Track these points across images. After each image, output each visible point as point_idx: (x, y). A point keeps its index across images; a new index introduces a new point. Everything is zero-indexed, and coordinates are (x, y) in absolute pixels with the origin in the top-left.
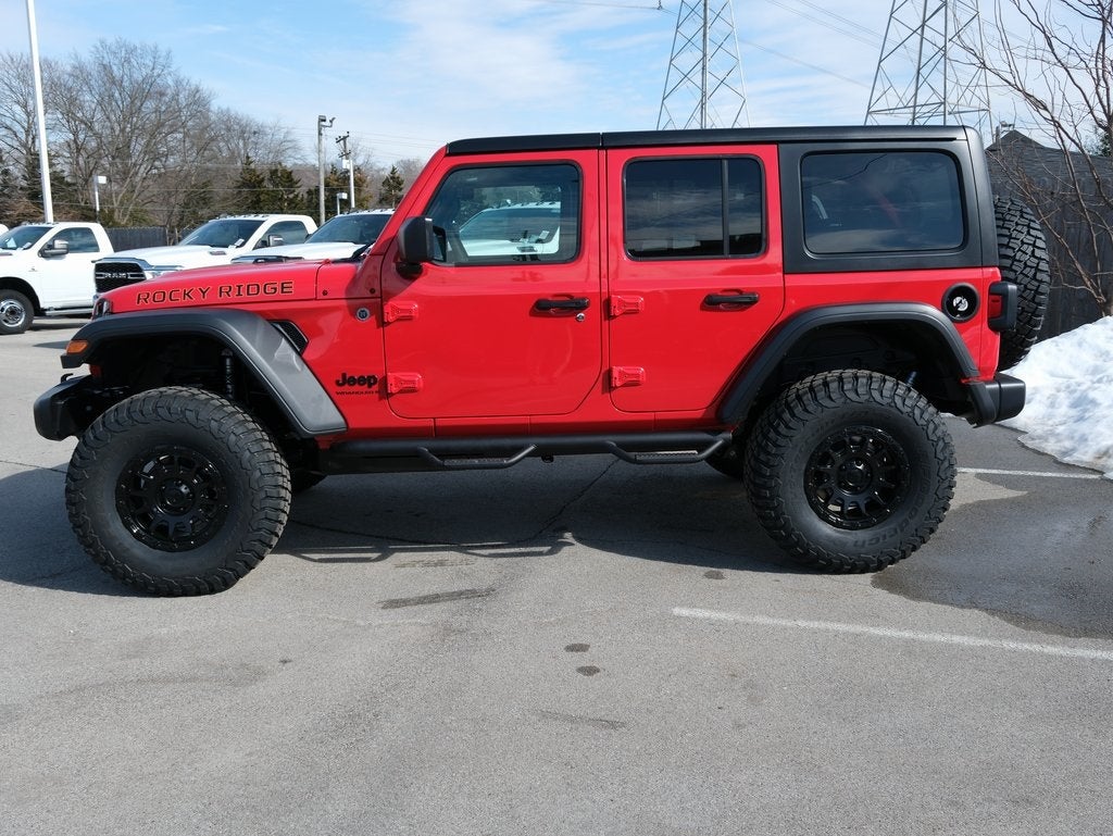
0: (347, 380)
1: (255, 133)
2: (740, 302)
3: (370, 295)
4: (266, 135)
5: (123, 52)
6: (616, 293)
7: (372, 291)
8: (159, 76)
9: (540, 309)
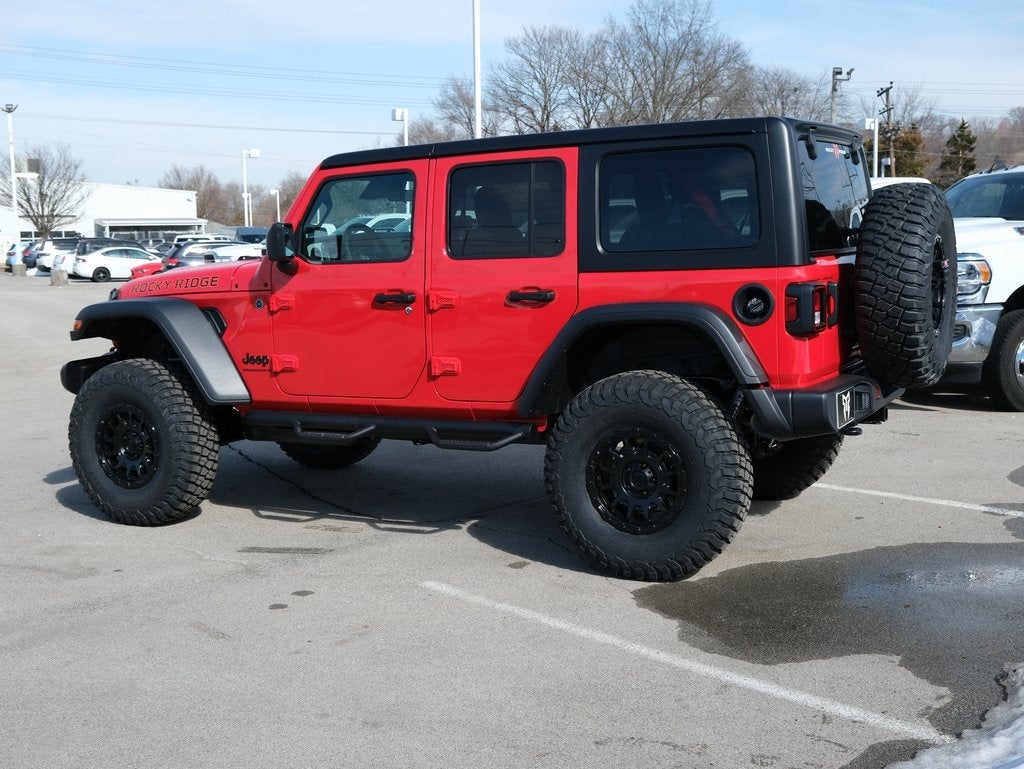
0: (250, 360)
1: (796, 90)
2: (539, 298)
3: (264, 288)
4: (809, 91)
5: (661, 10)
6: (434, 289)
7: (266, 285)
8: (696, 32)
9: (379, 302)
